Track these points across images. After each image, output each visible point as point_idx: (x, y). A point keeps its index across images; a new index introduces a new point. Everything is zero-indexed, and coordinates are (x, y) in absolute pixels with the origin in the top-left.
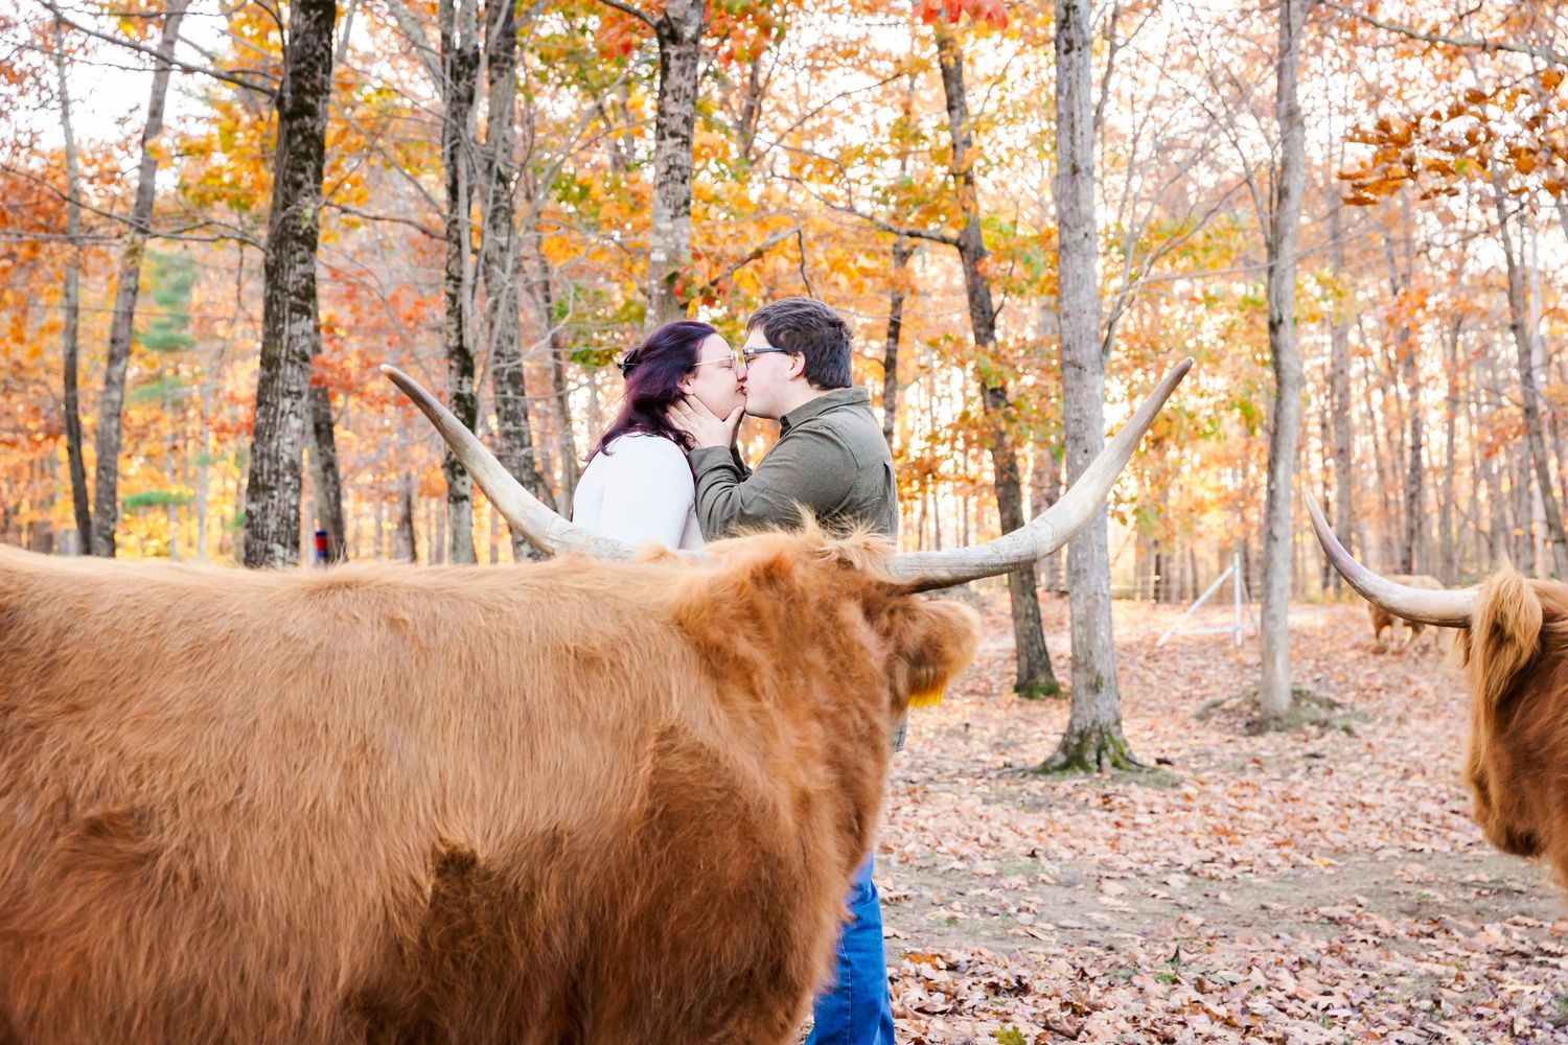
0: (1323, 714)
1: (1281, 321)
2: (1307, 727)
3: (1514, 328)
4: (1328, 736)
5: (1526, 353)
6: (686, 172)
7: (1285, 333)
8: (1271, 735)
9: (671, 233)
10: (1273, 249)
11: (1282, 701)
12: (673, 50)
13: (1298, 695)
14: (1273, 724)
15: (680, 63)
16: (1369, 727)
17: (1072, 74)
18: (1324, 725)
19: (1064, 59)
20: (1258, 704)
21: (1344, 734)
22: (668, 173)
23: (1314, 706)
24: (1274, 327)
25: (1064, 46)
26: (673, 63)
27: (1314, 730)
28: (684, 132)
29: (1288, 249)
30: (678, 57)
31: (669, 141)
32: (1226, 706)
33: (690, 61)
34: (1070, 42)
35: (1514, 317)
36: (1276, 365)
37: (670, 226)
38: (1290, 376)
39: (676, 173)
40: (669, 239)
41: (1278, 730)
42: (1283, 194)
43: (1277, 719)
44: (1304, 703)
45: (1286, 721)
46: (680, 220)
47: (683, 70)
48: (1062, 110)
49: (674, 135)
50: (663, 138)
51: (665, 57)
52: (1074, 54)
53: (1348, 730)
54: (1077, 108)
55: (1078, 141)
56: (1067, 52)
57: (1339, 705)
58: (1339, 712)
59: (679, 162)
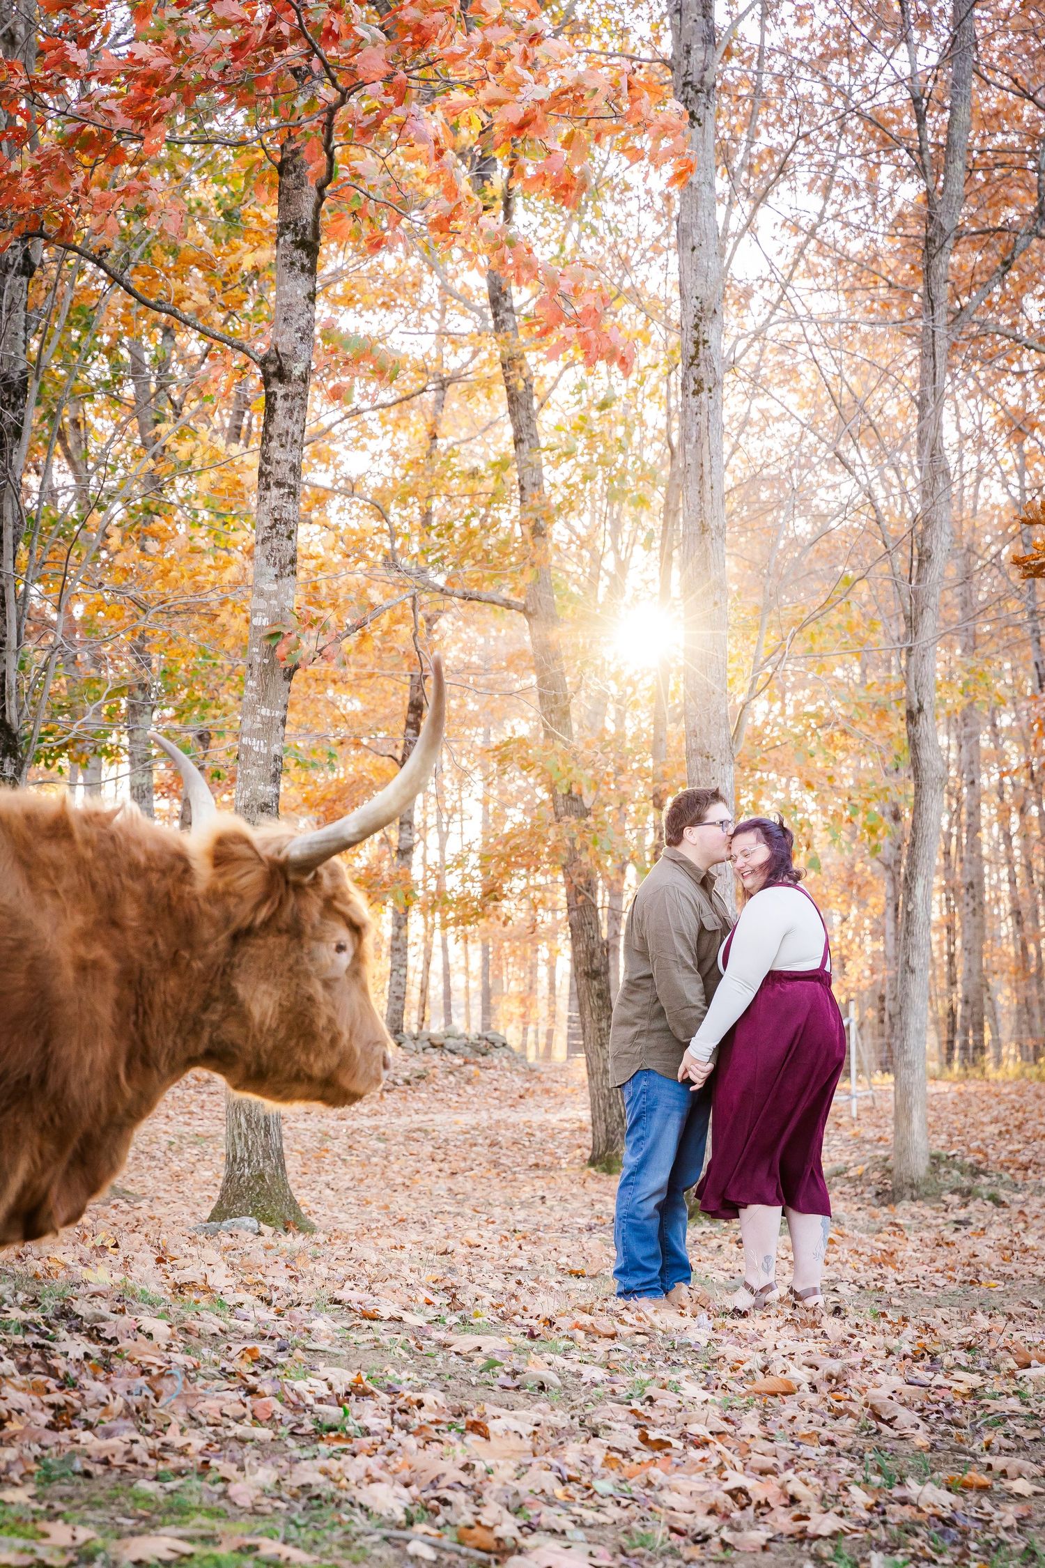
0: (966, 1182)
2: (948, 1197)
4: (972, 1207)
6: (292, 526)
8: (906, 1204)
9: (275, 595)
10: (913, 623)
11: (920, 1166)
12: (279, 389)
13: (936, 1160)
14: (908, 1192)
15: (288, 404)
16: (1020, 1197)
17: (702, 419)
18: (967, 1194)
20: (890, 1171)
21: (990, 1203)
22: (272, 527)
23: (956, 1173)
24: (913, 717)
25: (693, 386)
26: (279, 404)
27: (956, 1199)
28: (292, 482)
29: (929, 623)
30: (285, 397)
31: (275, 492)
32: (851, 1174)
33: (299, 402)
37: (274, 587)
38: (931, 774)
39: (282, 528)
40: (273, 602)
41: (913, 1199)
43: (912, 1186)
44: (943, 1170)
45: (923, 1189)
46: (285, 580)
47: (290, 411)
48: (689, 460)
49: (279, 484)
50: (268, 488)
51: (270, 396)
53: (995, 1199)
54: (706, 457)
55: (707, 496)
57: (984, 1173)
58: (984, 1180)
59: (285, 515)
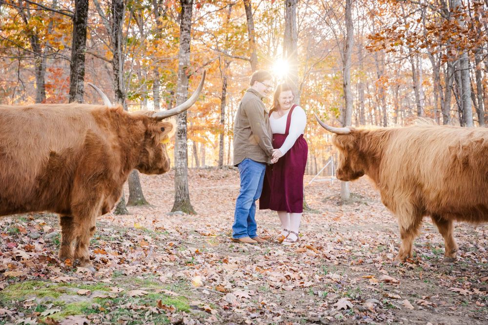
0: (359, 200)
1: (347, 84)
2: (354, 203)
3: (414, 87)
4: (360, 206)
5: (418, 96)
6: (189, 40)
7: (348, 88)
8: (344, 205)
9: (185, 57)
10: (344, 63)
11: (348, 196)
12: (185, 6)
13: (352, 194)
14: (345, 202)
15: (187, 10)
16: (372, 203)
17: (291, 12)
18: (359, 203)
19: (288, 8)
20: (340, 197)
21: (365, 205)
22: (184, 40)
23: (356, 197)
24: (345, 86)
25: (288, 5)
26: (185, 10)
27: (356, 204)
28: (189, 29)
29: (349, 63)
30: (187, 8)
31: (184, 32)
32: (331, 198)
33: (190, 9)
34: (290, 3)
35: (414, 84)
36: (345, 97)
37: (184, 55)
38: (349, 100)
39: (186, 41)
40: (184, 59)
41: (346, 204)
42: (347, 46)
43: (346, 201)
44: (353, 197)
45: (348, 201)
46: (187, 54)
47: (188, 12)
48: (288, 23)
49: (186, 30)
50: (183, 31)
51: (183, 8)
52: (291, 7)
53: (366, 204)
54: (292, 22)
55: (292, 32)
56: (289, 6)
57: (363, 197)
58: (363, 199)
59: (187, 37)
